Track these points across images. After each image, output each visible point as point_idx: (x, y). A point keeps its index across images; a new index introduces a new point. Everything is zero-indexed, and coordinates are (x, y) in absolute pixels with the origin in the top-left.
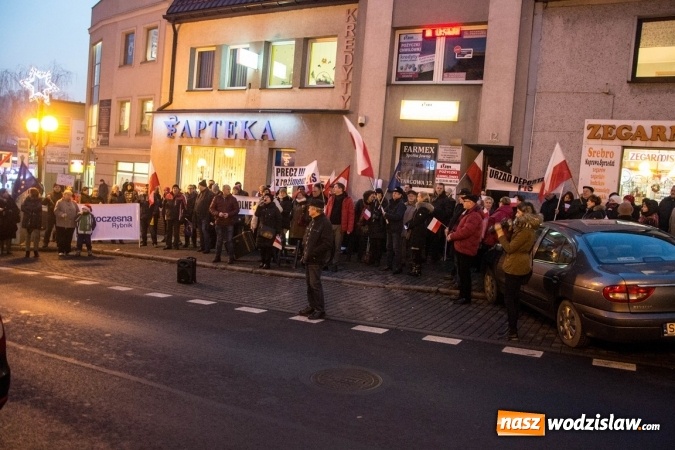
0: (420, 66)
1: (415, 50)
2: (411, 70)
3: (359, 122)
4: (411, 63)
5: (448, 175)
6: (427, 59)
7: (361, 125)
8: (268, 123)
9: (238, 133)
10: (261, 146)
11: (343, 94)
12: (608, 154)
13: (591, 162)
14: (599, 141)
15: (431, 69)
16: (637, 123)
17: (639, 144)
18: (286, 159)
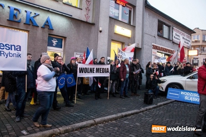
0: (115, 13)
1: (113, 6)
2: (112, 13)
3: (100, 30)
4: (111, 10)
6: (116, 11)
7: (101, 31)
8: (48, 18)
9: (22, 18)
10: (43, 31)
11: (86, 14)
12: (155, 53)
13: (153, 55)
14: (154, 49)
15: (117, 15)
16: (159, 46)
17: (159, 51)
18: (55, 42)
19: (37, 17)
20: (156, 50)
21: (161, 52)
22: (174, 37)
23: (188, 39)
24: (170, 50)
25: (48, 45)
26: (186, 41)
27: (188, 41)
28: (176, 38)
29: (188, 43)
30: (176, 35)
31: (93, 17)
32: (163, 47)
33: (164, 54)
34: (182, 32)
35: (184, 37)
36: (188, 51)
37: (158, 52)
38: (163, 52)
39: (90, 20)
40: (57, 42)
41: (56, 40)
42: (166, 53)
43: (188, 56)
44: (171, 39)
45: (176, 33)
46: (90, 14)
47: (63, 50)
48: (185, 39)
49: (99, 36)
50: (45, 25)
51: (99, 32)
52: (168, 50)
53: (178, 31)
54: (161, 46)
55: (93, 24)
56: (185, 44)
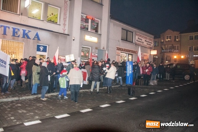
0: (85, 25)
1: (84, 20)
2: (83, 26)
4: (83, 24)
5: (95, 57)
6: (86, 24)
7: (74, 40)
8: (37, 33)
9: (20, 34)
10: (34, 42)
11: (63, 28)
12: (119, 53)
13: (117, 55)
14: (118, 51)
15: (87, 27)
16: (122, 48)
17: (123, 52)
18: (41, 48)
19: (30, 33)
20: (120, 51)
21: (125, 52)
22: (137, 40)
23: (150, 41)
24: (132, 51)
25: (37, 51)
26: (148, 43)
27: (150, 43)
28: (139, 41)
29: (150, 45)
30: (139, 38)
31: (68, 30)
32: (126, 49)
33: (127, 54)
34: (144, 36)
35: (146, 40)
36: (150, 51)
37: (121, 52)
38: (127, 52)
39: (66, 32)
40: (43, 48)
41: (42, 47)
42: (129, 53)
43: (150, 54)
44: (134, 42)
45: (139, 37)
46: (67, 27)
47: (47, 54)
48: (147, 41)
49: (72, 43)
50: (35, 37)
51: (73, 40)
52: (131, 50)
53: (141, 36)
54: (124, 48)
55: (68, 35)
56: (147, 45)
